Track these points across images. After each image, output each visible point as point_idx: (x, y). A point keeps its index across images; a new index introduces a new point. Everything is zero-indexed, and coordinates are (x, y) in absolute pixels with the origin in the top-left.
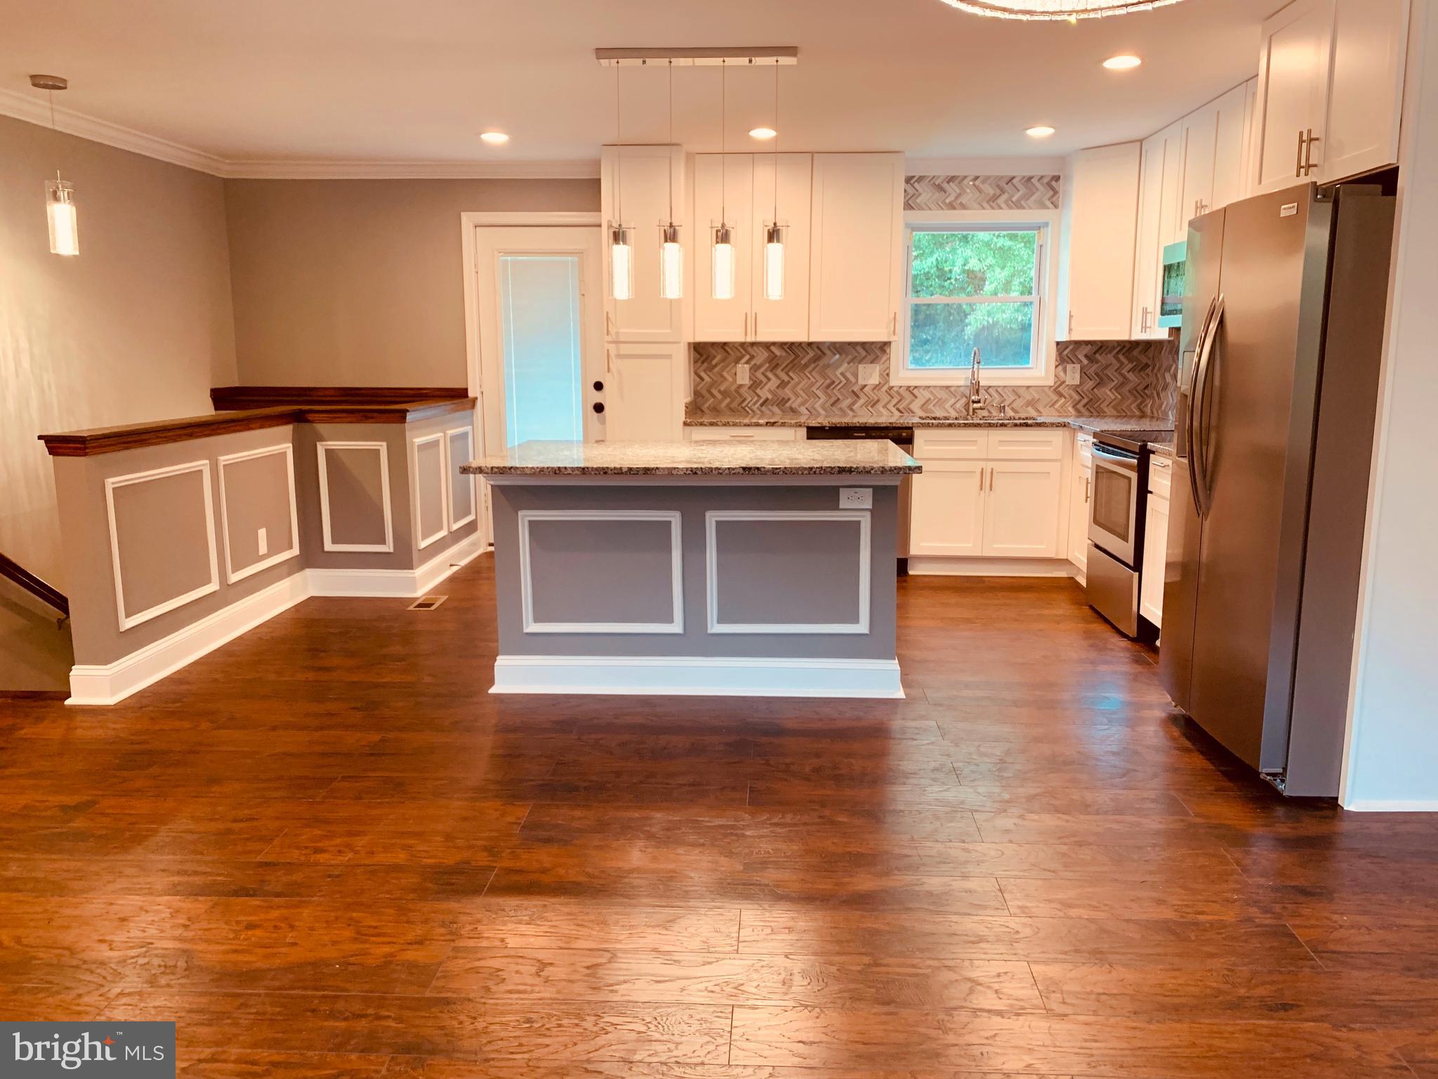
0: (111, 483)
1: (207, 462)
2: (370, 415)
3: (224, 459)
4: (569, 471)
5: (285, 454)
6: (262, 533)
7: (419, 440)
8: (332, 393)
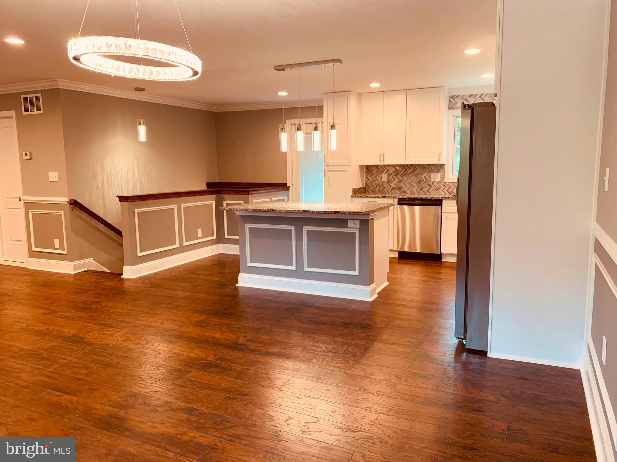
0: (137, 211)
1: (176, 206)
2: (238, 192)
3: (183, 205)
4: (250, 210)
5: (212, 205)
6: (200, 231)
7: (254, 201)
8: (244, 184)
